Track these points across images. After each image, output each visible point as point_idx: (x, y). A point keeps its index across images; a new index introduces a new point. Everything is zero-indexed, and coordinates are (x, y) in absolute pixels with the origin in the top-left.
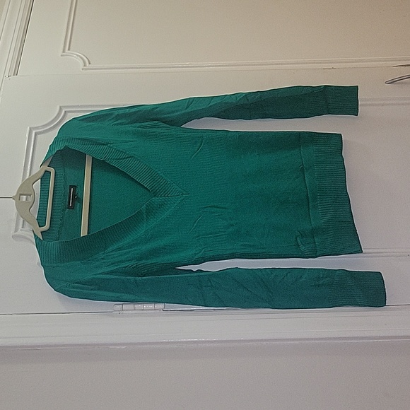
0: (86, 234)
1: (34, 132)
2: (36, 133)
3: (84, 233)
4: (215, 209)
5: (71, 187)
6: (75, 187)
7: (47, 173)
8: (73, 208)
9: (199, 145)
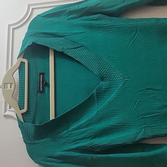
0: (54, 118)
1: (11, 28)
2: (13, 28)
3: (52, 117)
4: (150, 91)
5: (40, 74)
6: (43, 74)
7: (22, 63)
8: (43, 92)
9: (134, 33)
